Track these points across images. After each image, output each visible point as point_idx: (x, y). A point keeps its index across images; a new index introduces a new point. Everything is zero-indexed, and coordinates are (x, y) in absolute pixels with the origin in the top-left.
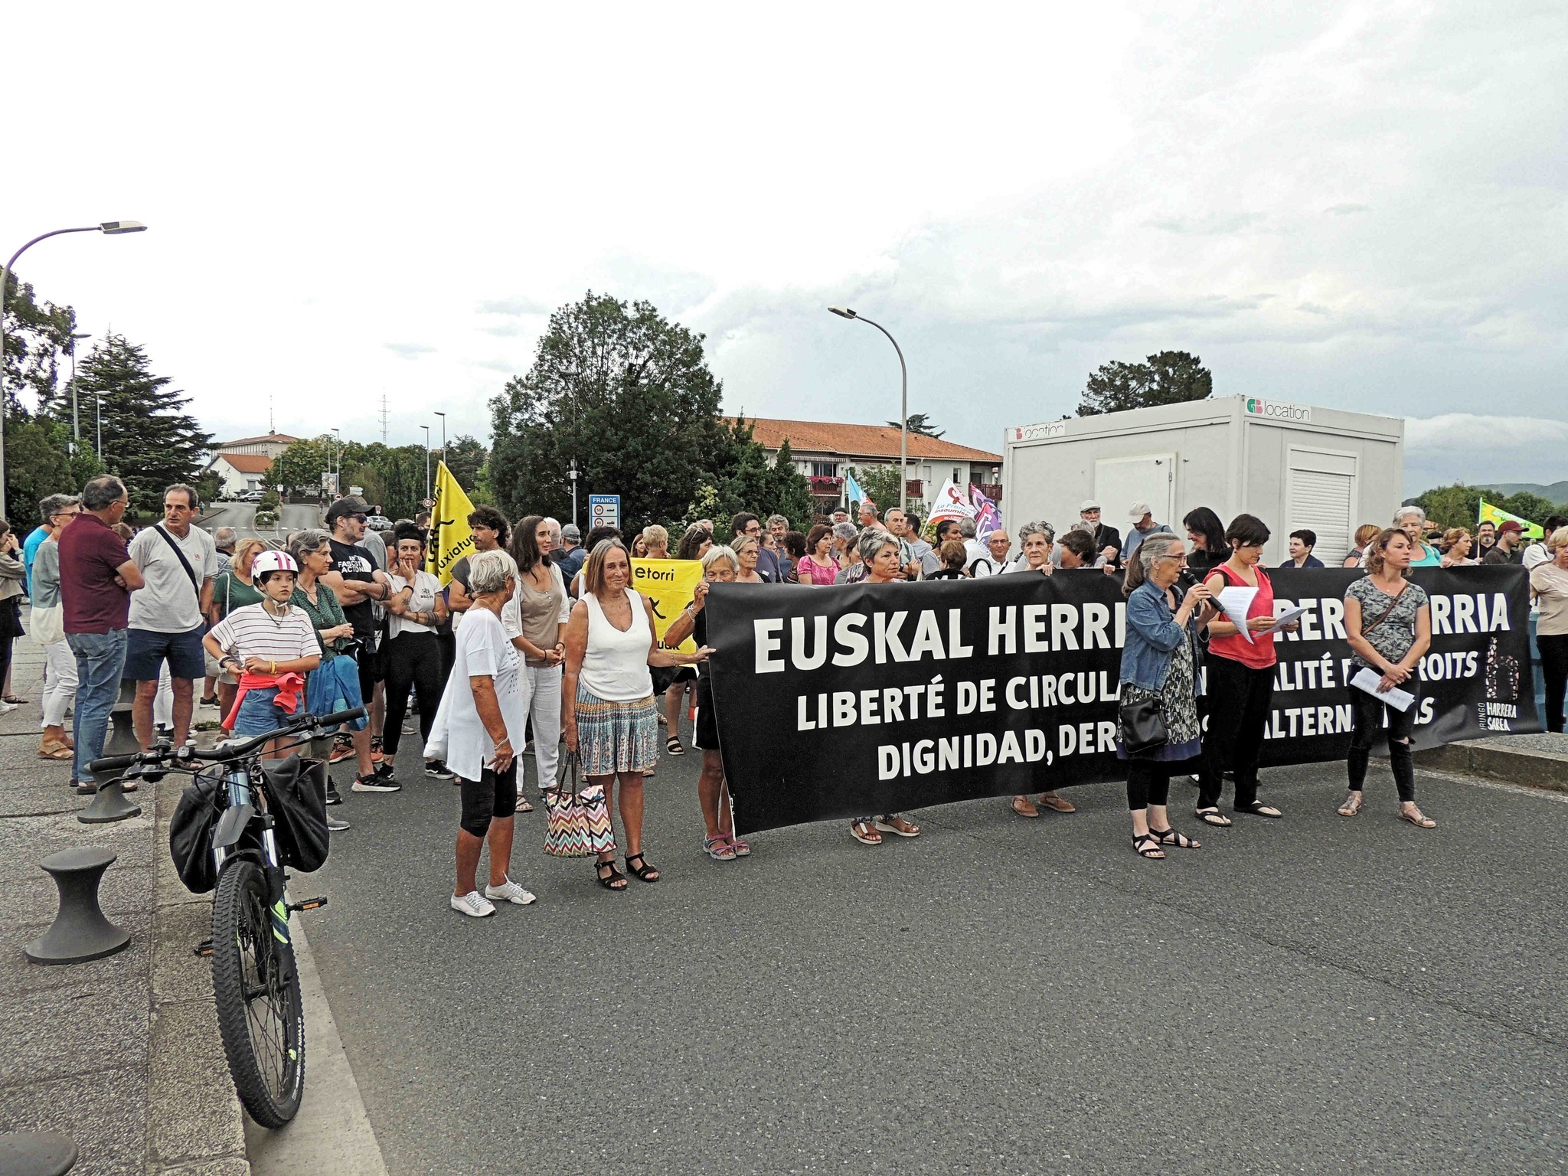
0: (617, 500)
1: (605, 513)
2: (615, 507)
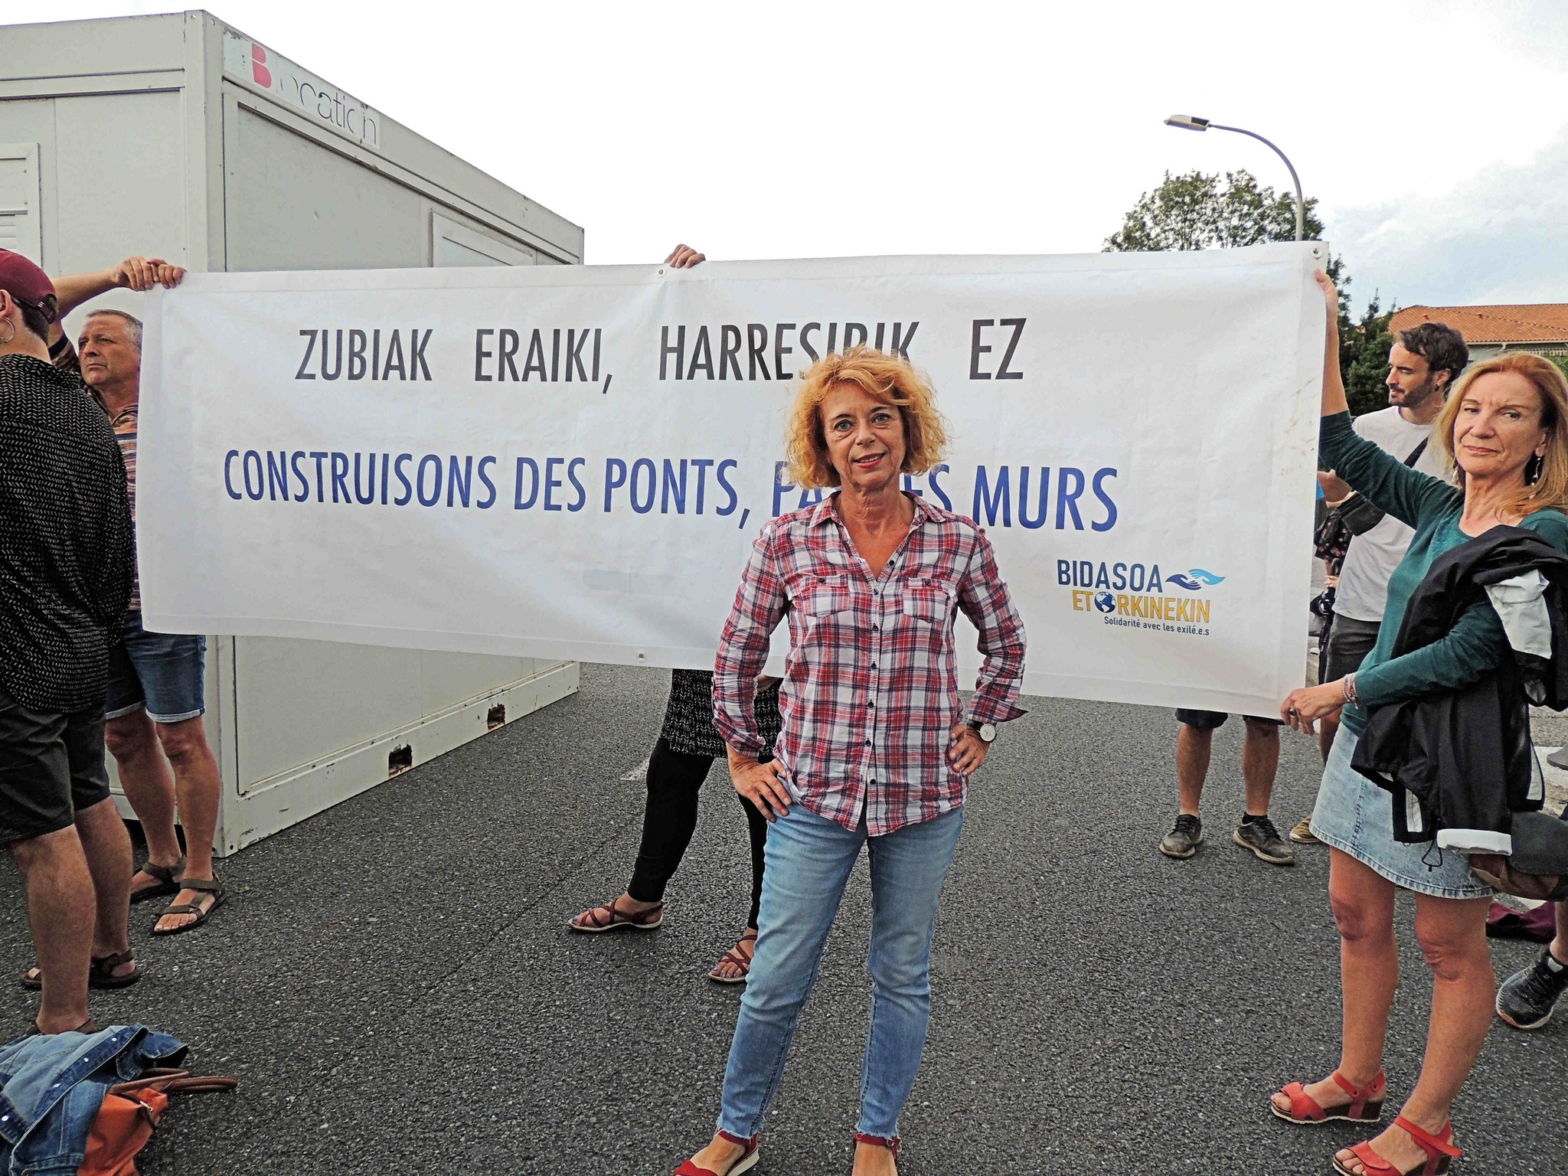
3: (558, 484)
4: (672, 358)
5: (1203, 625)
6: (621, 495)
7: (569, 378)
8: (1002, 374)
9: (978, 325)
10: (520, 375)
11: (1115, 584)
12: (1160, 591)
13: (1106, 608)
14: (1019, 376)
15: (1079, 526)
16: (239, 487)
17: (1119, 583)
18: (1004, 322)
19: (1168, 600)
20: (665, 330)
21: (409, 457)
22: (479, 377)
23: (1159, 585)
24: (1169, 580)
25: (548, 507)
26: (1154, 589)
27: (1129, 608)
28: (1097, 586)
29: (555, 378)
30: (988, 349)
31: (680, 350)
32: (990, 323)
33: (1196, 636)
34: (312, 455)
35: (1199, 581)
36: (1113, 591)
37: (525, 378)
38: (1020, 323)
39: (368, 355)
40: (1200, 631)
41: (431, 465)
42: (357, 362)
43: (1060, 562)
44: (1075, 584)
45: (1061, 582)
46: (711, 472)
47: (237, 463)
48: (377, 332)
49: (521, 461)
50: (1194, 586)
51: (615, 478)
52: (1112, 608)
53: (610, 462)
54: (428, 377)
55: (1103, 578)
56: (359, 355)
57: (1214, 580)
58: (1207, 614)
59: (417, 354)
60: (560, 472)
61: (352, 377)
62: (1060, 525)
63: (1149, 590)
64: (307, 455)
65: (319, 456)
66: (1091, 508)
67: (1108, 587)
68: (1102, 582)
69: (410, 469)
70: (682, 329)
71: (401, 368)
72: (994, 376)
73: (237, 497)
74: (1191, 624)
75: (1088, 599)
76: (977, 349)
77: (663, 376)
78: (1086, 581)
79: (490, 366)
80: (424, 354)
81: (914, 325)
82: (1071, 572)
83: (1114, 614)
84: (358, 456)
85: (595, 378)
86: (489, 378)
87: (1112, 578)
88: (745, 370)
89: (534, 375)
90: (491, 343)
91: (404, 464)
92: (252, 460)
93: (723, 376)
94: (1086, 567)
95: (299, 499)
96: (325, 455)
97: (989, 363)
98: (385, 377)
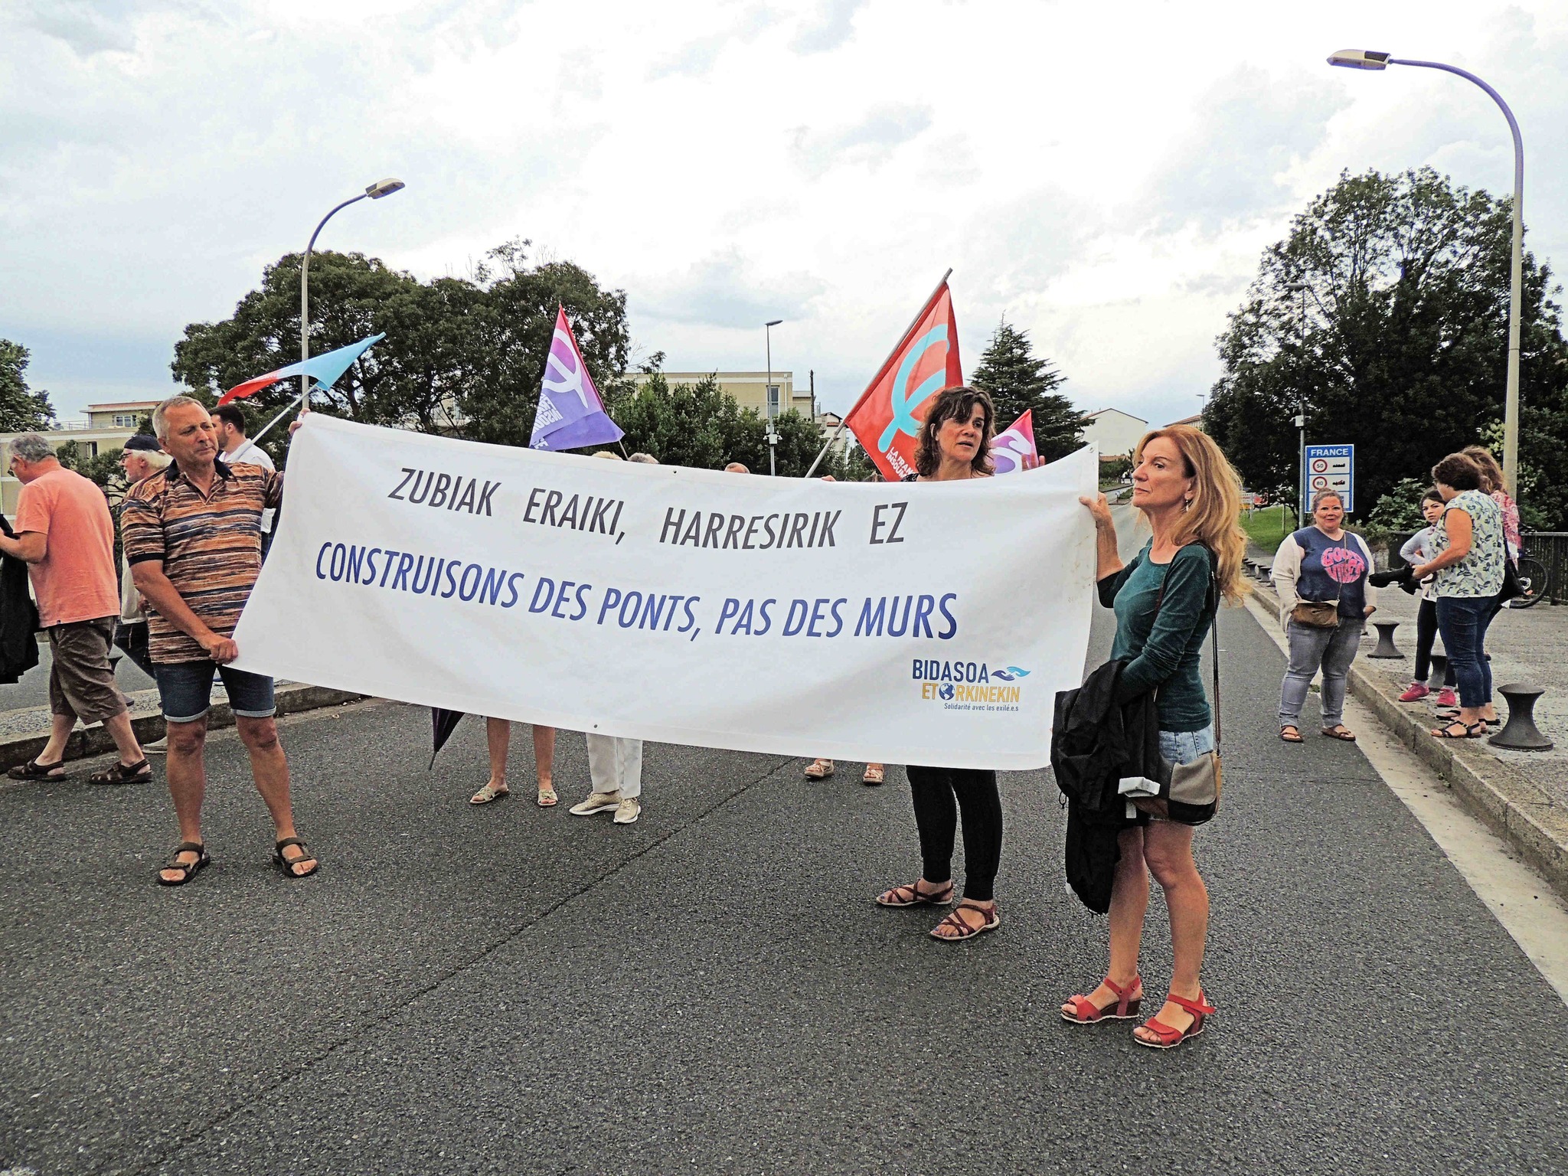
0: (1350, 452)
1: (1330, 470)
2: (1346, 460)
3: (567, 600)
4: (672, 529)
5: (1014, 704)
6: (612, 615)
7: (592, 529)
8: (891, 540)
9: (878, 508)
10: (557, 522)
11: (955, 677)
12: (987, 682)
13: (947, 696)
14: (901, 540)
15: (929, 635)
16: (325, 569)
17: (959, 677)
18: (894, 506)
19: (992, 688)
20: (671, 510)
21: (459, 563)
22: (526, 519)
23: (986, 678)
24: (994, 674)
25: (555, 613)
26: (984, 681)
27: (964, 695)
28: (942, 679)
29: (581, 528)
30: (883, 524)
31: (678, 525)
32: (886, 507)
33: (1010, 712)
34: (387, 552)
35: (1014, 674)
36: (953, 683)
37: (560, 525)
38: (904, 506)
39: (449, 493)
40: (1013, 708)
41: (473, 572)
42: (439, 496)
43: (915, 661)
44: (926, 678)
45: (915, 677)
46: (681, 604)
47: (329, 551)
48: (460, 478)
49: (542, 580)
50: (1010, 678)
51: (612, 601)
52: (952, 696)
53: (610, 591)
54: (489, 513)
55: (947, 673)
56: (442, 491)
57: (1023, 673)
58: (1017, 697)
59: (486, 496)
60: (570, 592)
61: (432, 504)
62: (916, 634)
63: (979, 682)
64: (383, 552)
65: (392, 554)
66: (938, 622)
67: (950, 680)
68: (947, 676)
69: (457, 573)
70: (683, 512)
71: (471, 504)
72: (885, 541)
73: (322, 577)
74: (1007, 704)
75: (934, 689)
76: (877, 524)
77: (662, 540)
78: (934, 676)
79: (536, 513)
80: (491, 498)
81: (839, 512)
82: (923, 669)
83: (953, 701)
84: (421, 558)
85: (612, 532)
86: (534, 521)
87: (954, 673)
88: (720, 543)
89: (567, 524)
90: (541, 498)
91: (454, 568)
92: (340, 550)
93: (705, 545)
94: (935, 665)
95: (365, 582)
96: (397, 554)
97: (883, 533)
98: (458, 509)
